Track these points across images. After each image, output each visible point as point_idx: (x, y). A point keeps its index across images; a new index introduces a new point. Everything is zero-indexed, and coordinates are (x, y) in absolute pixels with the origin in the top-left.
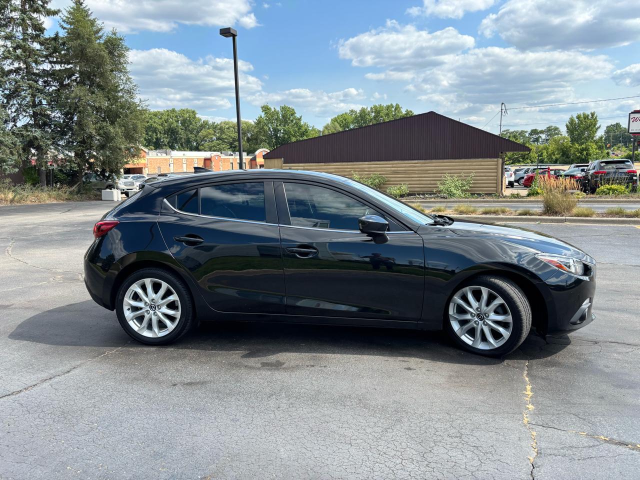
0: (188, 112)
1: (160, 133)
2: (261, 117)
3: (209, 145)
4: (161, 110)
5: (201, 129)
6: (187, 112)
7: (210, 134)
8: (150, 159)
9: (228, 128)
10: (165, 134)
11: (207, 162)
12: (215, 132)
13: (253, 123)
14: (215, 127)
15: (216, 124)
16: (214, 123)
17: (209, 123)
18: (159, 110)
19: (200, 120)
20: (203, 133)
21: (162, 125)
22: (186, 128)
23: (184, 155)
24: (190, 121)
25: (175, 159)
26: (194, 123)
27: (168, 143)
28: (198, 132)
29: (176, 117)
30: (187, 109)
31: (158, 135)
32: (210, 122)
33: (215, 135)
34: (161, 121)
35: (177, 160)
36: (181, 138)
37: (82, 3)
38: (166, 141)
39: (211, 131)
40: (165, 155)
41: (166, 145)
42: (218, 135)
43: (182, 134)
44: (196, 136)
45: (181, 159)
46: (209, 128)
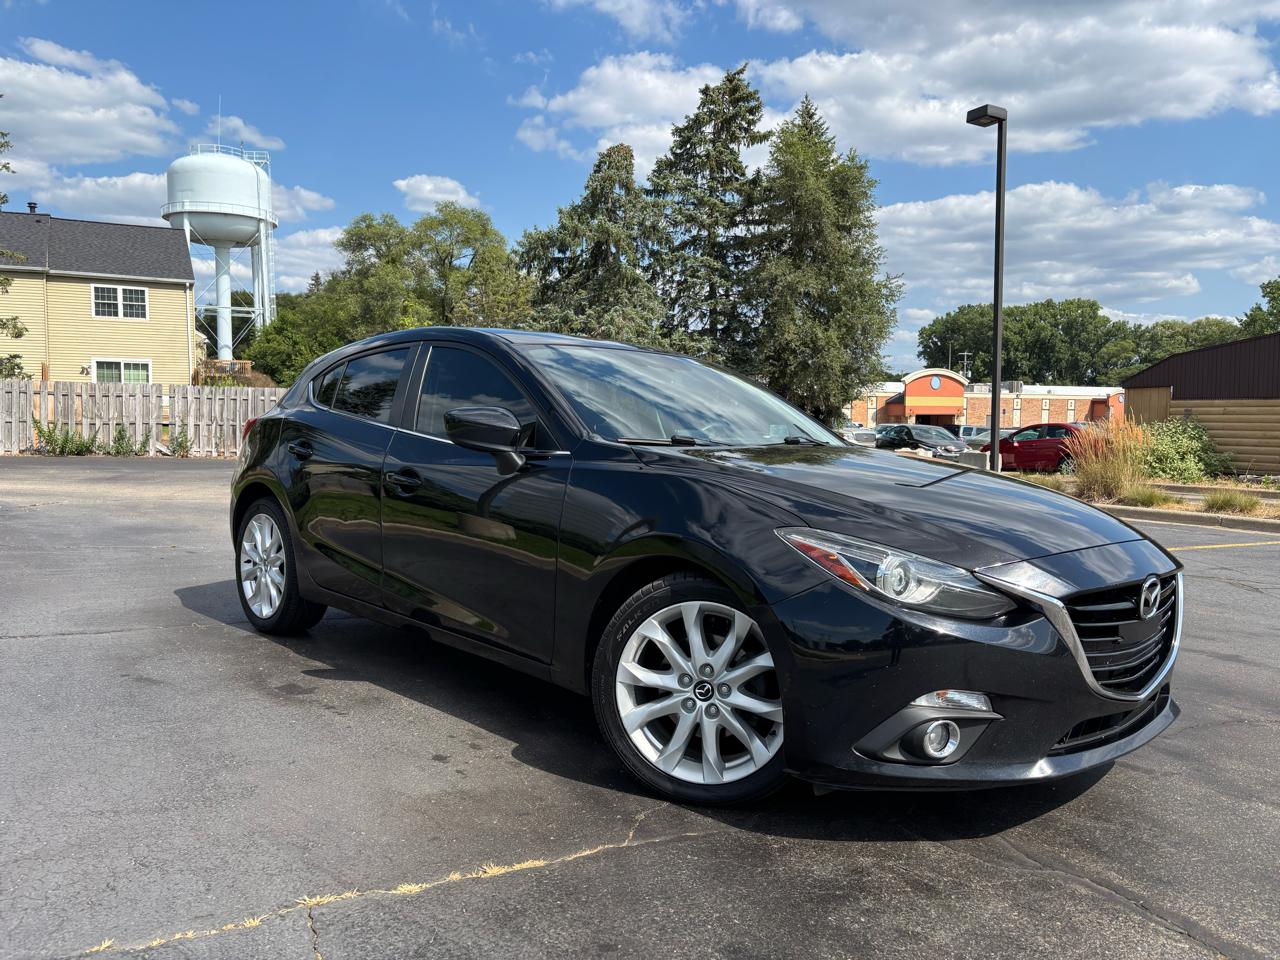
0: (1080, 304)
1: (1017, 350)
2: (1259, 308)
3: (1119, 374)
4: (1023, 304)
5: (1107, 341)
6: (1079, 307)
7: (1125, 350)
8: (972, 399)
9: (1172, 337)
10: (1025, 351)
11: (1097, 406)
12: (1138, 345)
13: (1236, 323)
14: (1138, 334)
15: (1143, 328)
16: (1140, 326)
17: (1128, 326)
18: (1017, 305)
19: (1108, 320)
20: (1110, 347)
21: (1021, 333)
22: (1072, 339)
23: (1049, 392)
24: (1083, 325)
25: (1025, 400)
26: (1091, 327)
27: (1030, 371)
28: (1100, 346)
29: (1054, 316)
30: (1079, 299)
31: (1012, 354)
32: (1131, 325)
33: (1138, 353)
34: (1019, 325)
35: (1029, 401)
36: (1059, 360)
37: (813, 114)
38: (1025, 365)
39: (1129, 344)
40: (1008, 391)
41: (1024, 374)
42: (1143, 352)
43: (1063, 352)
44: (1093, 356)
45: (1038, 400)
46: (1124, 339)
